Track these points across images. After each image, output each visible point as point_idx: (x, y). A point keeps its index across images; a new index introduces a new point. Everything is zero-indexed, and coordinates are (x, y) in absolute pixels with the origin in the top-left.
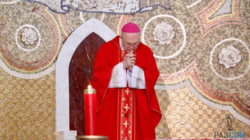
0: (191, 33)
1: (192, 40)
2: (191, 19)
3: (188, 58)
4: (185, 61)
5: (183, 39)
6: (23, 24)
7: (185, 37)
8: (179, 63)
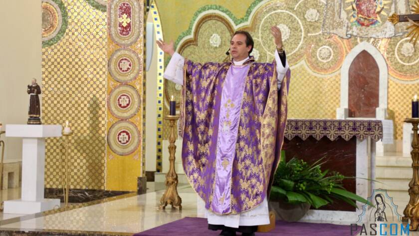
6: (322, 46)
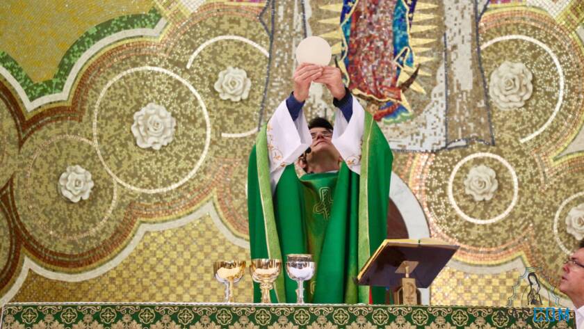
0: (525, 182)
1: (527, 193)
2: (526, 160)
3: (521, 222)
4: (516, 227)
5: (513, 193)
7: (516, 189)
8: (506, 231)
